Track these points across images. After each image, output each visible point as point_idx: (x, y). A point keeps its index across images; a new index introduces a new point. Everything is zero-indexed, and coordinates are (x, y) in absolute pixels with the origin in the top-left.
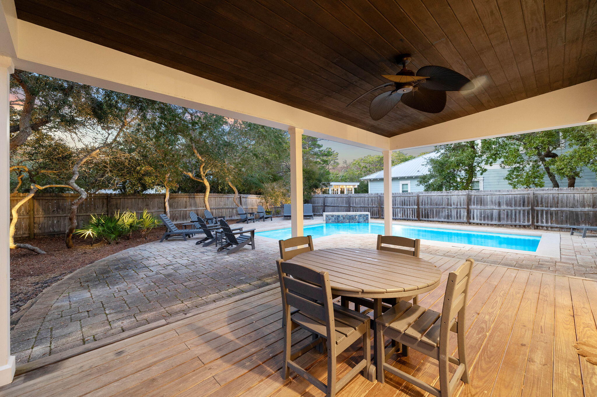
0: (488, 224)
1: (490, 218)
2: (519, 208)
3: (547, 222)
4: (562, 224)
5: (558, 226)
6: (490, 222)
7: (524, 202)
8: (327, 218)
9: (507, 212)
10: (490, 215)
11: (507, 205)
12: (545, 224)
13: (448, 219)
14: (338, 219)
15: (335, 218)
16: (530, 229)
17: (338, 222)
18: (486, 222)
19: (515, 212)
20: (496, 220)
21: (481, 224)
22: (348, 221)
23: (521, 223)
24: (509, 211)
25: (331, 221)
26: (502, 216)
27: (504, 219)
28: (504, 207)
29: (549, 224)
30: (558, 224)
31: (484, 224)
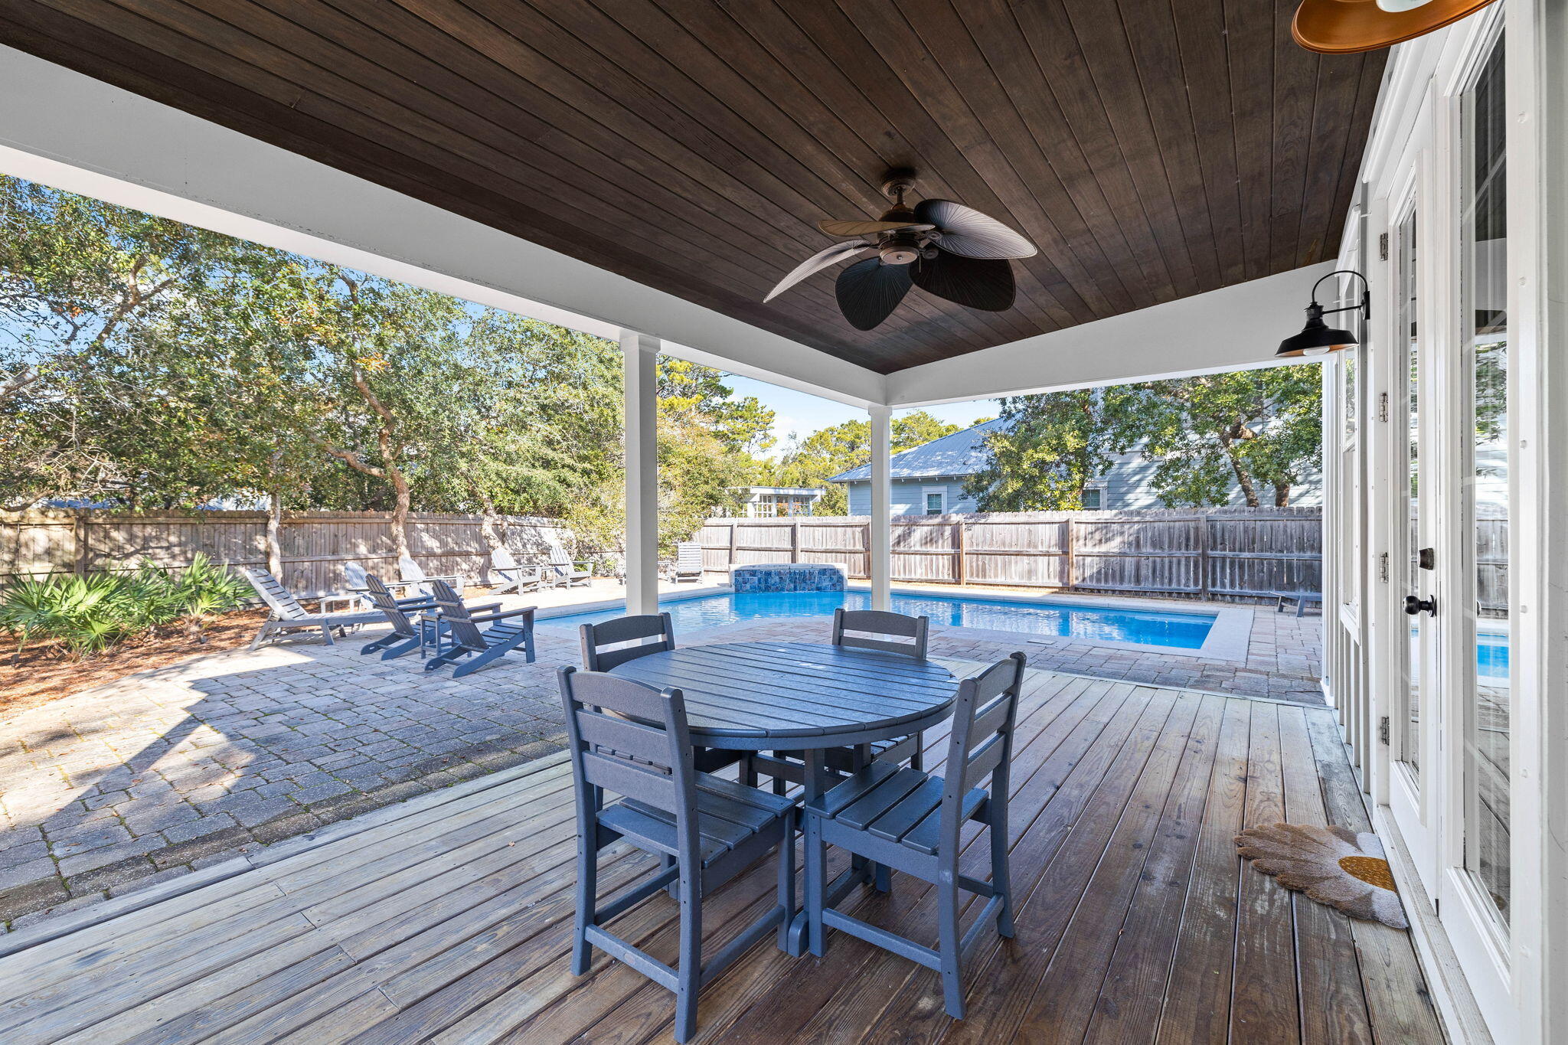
0: (1114, 591)
1: (1118, 578)
2: (1178, 554)
3: (1232, 585)
4: (1261, 589)
5: (1254, 592)
6: (1118, 587)
7: (1188, 539)
8: (740, 579)
9: (1154, 562)
10: (1117, 568)
11: (1154, 545)
12: (1228, 590)
13: (1030, 578)
14: (766, 581)
15: (759, 580)
16: (1200, 599)
17: (767, 588)
18: (1110, 585)
19: (1171, 562)
20: (1130, 582)
21: (1099, 591)
22: (792, 586)
23: (1182, 587)
24: (1158, 560)
25: (748, 586)
26: (1143, 572)
27: (1146, 578)
28: (1147, 550)
29: (1237, 589)
30: (1254, 587)
31: (1106, 591)
